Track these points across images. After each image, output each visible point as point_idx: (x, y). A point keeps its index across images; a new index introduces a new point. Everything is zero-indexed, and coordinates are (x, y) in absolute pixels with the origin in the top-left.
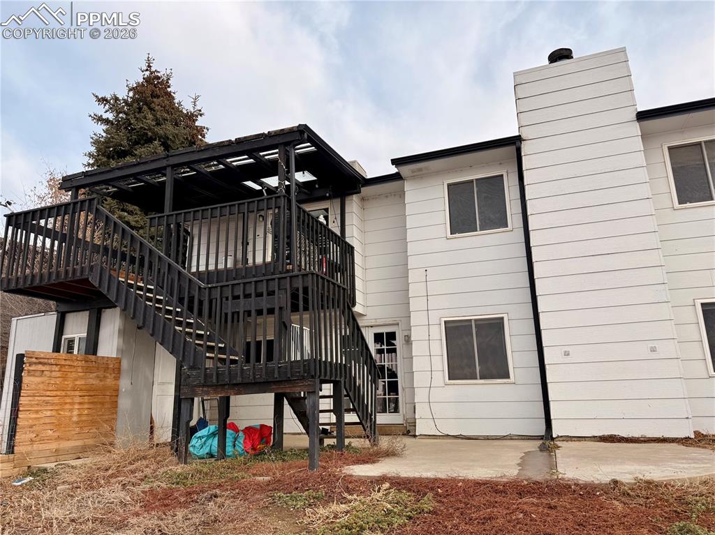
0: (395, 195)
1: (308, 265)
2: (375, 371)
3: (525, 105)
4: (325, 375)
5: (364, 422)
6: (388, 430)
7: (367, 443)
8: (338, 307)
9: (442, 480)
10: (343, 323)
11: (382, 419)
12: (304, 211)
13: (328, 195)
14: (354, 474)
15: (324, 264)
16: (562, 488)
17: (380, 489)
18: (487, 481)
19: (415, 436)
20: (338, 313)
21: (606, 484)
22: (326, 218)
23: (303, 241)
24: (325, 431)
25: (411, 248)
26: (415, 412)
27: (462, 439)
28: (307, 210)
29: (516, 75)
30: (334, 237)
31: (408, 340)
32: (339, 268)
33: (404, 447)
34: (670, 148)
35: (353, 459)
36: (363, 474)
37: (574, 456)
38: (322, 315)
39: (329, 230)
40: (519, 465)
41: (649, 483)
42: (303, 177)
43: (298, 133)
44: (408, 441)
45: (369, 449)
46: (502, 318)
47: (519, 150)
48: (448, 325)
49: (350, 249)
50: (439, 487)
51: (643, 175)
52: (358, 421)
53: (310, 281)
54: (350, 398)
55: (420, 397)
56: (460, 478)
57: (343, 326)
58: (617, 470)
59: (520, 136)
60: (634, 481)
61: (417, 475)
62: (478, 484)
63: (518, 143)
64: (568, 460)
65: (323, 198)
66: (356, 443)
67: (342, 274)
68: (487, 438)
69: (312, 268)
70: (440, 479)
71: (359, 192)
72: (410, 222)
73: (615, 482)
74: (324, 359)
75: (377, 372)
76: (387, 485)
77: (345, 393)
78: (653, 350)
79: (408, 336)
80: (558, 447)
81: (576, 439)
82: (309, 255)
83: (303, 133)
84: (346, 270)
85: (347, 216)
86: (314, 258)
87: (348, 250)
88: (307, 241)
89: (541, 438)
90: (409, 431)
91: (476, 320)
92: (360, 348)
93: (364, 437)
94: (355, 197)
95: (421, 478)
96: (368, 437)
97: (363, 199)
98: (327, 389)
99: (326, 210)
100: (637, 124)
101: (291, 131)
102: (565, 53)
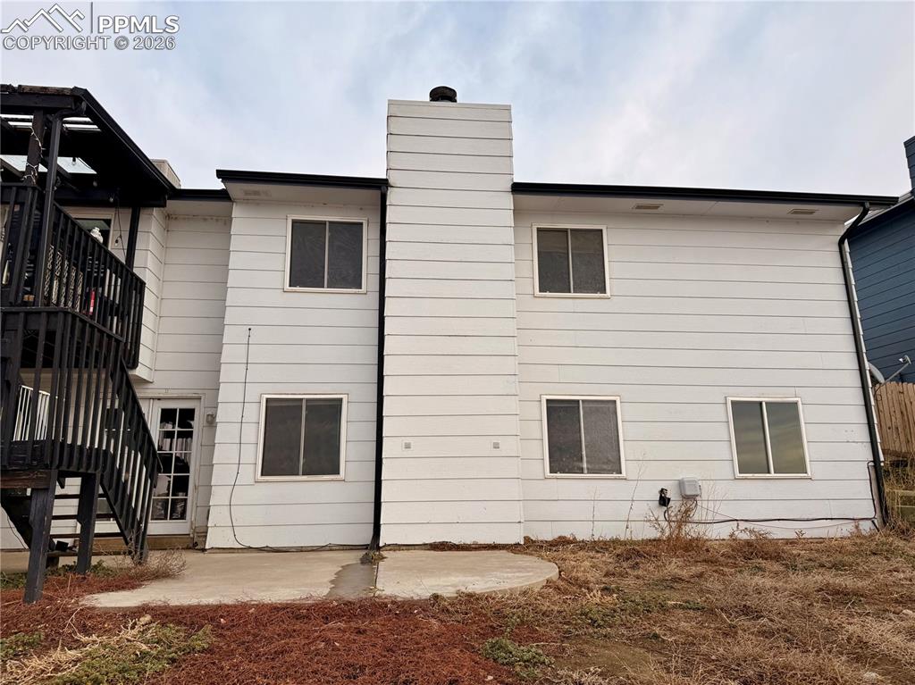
0: (217, 220)
1: (63, 300)
2: (154, 461)
3: (398, 144)
4: (69, 465)
5: (126, 533)
6: (163, 543)
7: (127, 561)
8: (104, 367)
9: (228, 606)
10: (110, 390)
11: (156, 528)
12: (67, 217)
13: (112, 200)
14: (99, 605)
15: (92, 301)
16: (377, 608)
17: (135, 624)
18: (287, 604)
19: (204, 550)
20: (103, 376)
21: (426, 600)
22: (105, 234)
23: (58, 262)
24: (62, 546)
25: (231, 297)
26: (208, 518)
27: (268, 551)
28: (73, 216)
29: (391, 103)
30: (114, 263)
31: (211, 421)
32: (118, 309)
33: (184, 565)
34: (539, 230)
35: (102, 585)
36: (113, 605)
37: (398, 568)
38: (75, 376)
39: (107, 252)
40: (332, 582)
41: (470, 595)
42: (74, 166)
43: (71, 100)
44: (191, 557)
45: (130, 569)
46: (341, 400)
47: (384, 198)
48: (271, 404)
49: (140, 286)
50: (222, 617)
51: (509, 253)
52: (117, 530)
53: (60, 324)
54: (108, 500)
55: (218, 498)
56: (253, 603)
57: (110, 395)
58: (441, 583)
59: (387, 180)
60: (456, 595)
61: (194, 602)
62: (275, 608)
63: (383, 188)
64: (390, 573)
65: (104, 204)
66: (109, 561)
67: (121, 319)
68: (301, 550)
69: (70, 304)
70: (226, 605)
71: (164, 206)
72: (235, 260)
73: (436, 597)
74: (69, 441)
75: (157, 462)
76: (148, 618)
77: (101, 491)
78: (496, 446)
79: (212, 415)
80: (383, 558)
81: (404, 548)
82: (67, 285)
83: (80, 101)
84: (129, 314)
85: (140, 237)
86: (75, 290)
87: (135, 287)
88: (66, 262)
89: (365, 547)
90: (196, 544)
91: (308, 400)
92: (134, 429)
93: (125, 553)
94: (155, 211)
95: (199, 606)
96: (130, 553)
97: (168, 217)
98: (73, 485)
99: (108, 222)
100: (510, 196)
101: (59, 94)
102: (449, 94)
